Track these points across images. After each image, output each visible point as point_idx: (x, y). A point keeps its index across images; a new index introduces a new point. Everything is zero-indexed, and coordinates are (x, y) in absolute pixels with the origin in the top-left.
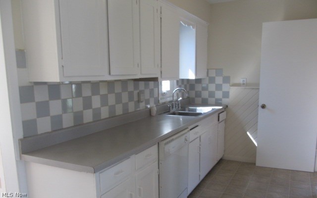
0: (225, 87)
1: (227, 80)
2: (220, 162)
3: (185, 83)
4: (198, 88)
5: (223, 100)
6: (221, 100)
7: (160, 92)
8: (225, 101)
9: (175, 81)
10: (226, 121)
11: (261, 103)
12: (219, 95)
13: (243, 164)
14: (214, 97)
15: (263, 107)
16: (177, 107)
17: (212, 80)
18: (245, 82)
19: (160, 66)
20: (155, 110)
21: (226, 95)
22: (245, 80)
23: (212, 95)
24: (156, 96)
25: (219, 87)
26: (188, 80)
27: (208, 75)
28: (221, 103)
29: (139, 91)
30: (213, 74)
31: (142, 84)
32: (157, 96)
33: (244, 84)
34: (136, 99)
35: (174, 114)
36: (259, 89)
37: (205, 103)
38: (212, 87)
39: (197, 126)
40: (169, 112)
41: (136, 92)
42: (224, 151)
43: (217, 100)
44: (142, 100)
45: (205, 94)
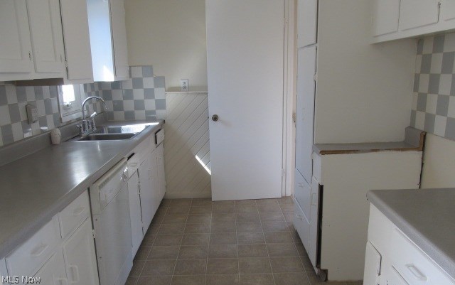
0: (159, 93)
1: (160, 82)
2: (164, 203)
3: (96, 88)
4: (118, 95)
5: (158, 112)
6: (154, 112)
7: (61, 104)
8: (161, 113)
9: (82, 86)
10: (164, 142)
11: (211, 114)
12: (150, 105)
13: (195, 201)
14: (143, 109)
15: (215, 118)
16: (91, 128)
17: (138, 83)
18: (187, 85)
19: (64, 58)
20: (58, 134)
21: (161, 104)
22: (186, 81)
23: (139, 105)
24: (55, 110)
25: (149, 94)
26: (100, 84)
27: (130, 76)
28: (155, 118)
29: (26, 103)
30: (138, 73)
31: (30, 90)
32: (57, 111)
33: (185, 87)
34: (23, 117)
35: (88, 138)
36: (207, 93)
37: (131, 119)
38: (139, 94)
39: (133, 154)
40: (79, 136)
41: (22, 106)
42: (166, 187)
43: (148, 113)
44: (34, 119)
45: (129, 105)
